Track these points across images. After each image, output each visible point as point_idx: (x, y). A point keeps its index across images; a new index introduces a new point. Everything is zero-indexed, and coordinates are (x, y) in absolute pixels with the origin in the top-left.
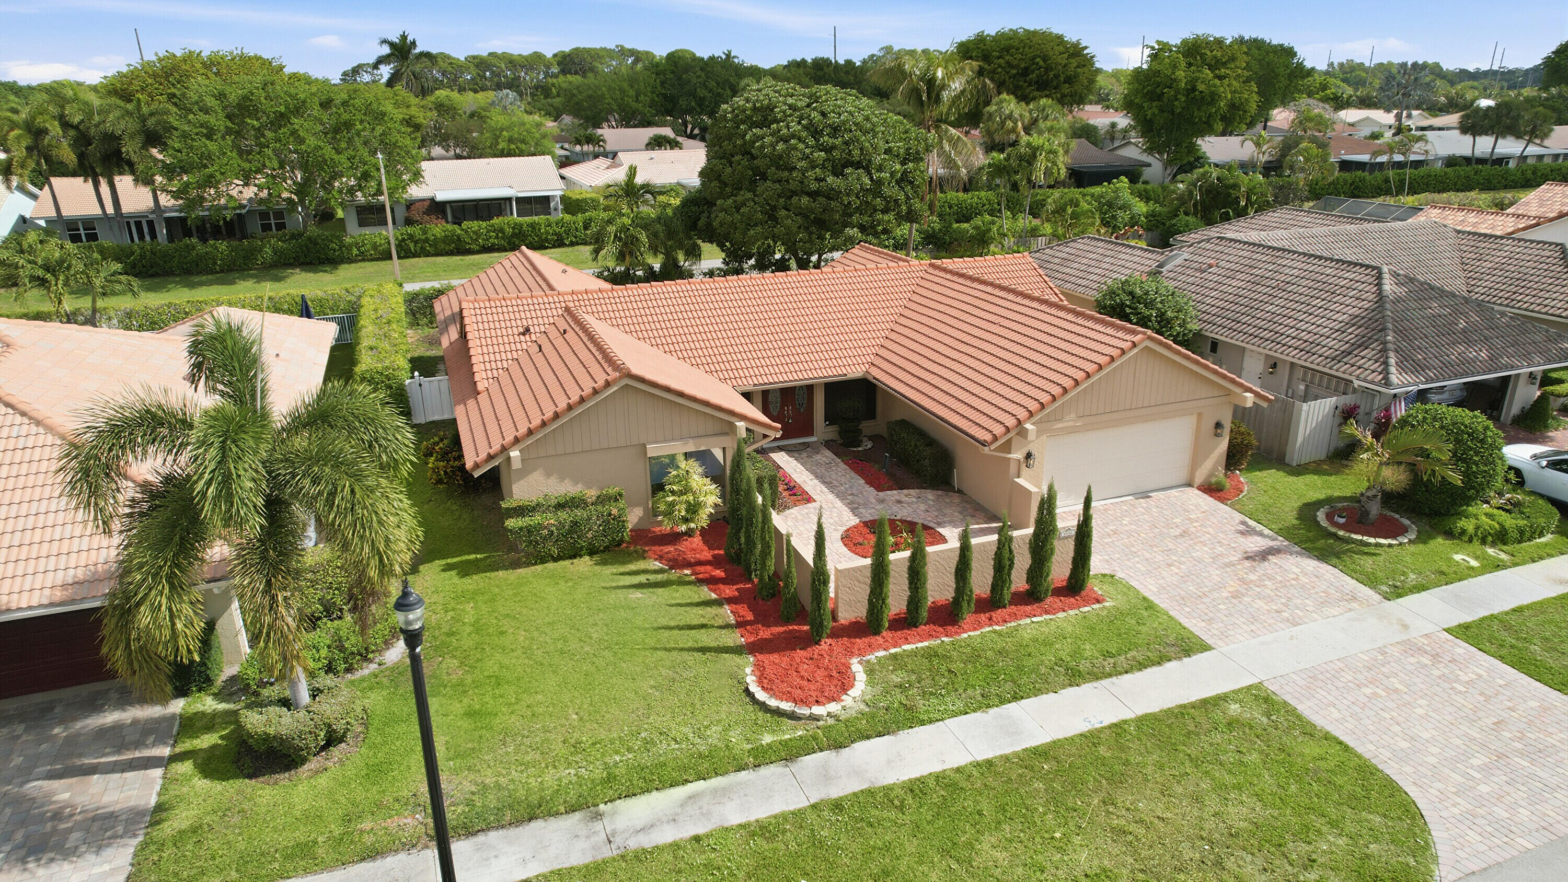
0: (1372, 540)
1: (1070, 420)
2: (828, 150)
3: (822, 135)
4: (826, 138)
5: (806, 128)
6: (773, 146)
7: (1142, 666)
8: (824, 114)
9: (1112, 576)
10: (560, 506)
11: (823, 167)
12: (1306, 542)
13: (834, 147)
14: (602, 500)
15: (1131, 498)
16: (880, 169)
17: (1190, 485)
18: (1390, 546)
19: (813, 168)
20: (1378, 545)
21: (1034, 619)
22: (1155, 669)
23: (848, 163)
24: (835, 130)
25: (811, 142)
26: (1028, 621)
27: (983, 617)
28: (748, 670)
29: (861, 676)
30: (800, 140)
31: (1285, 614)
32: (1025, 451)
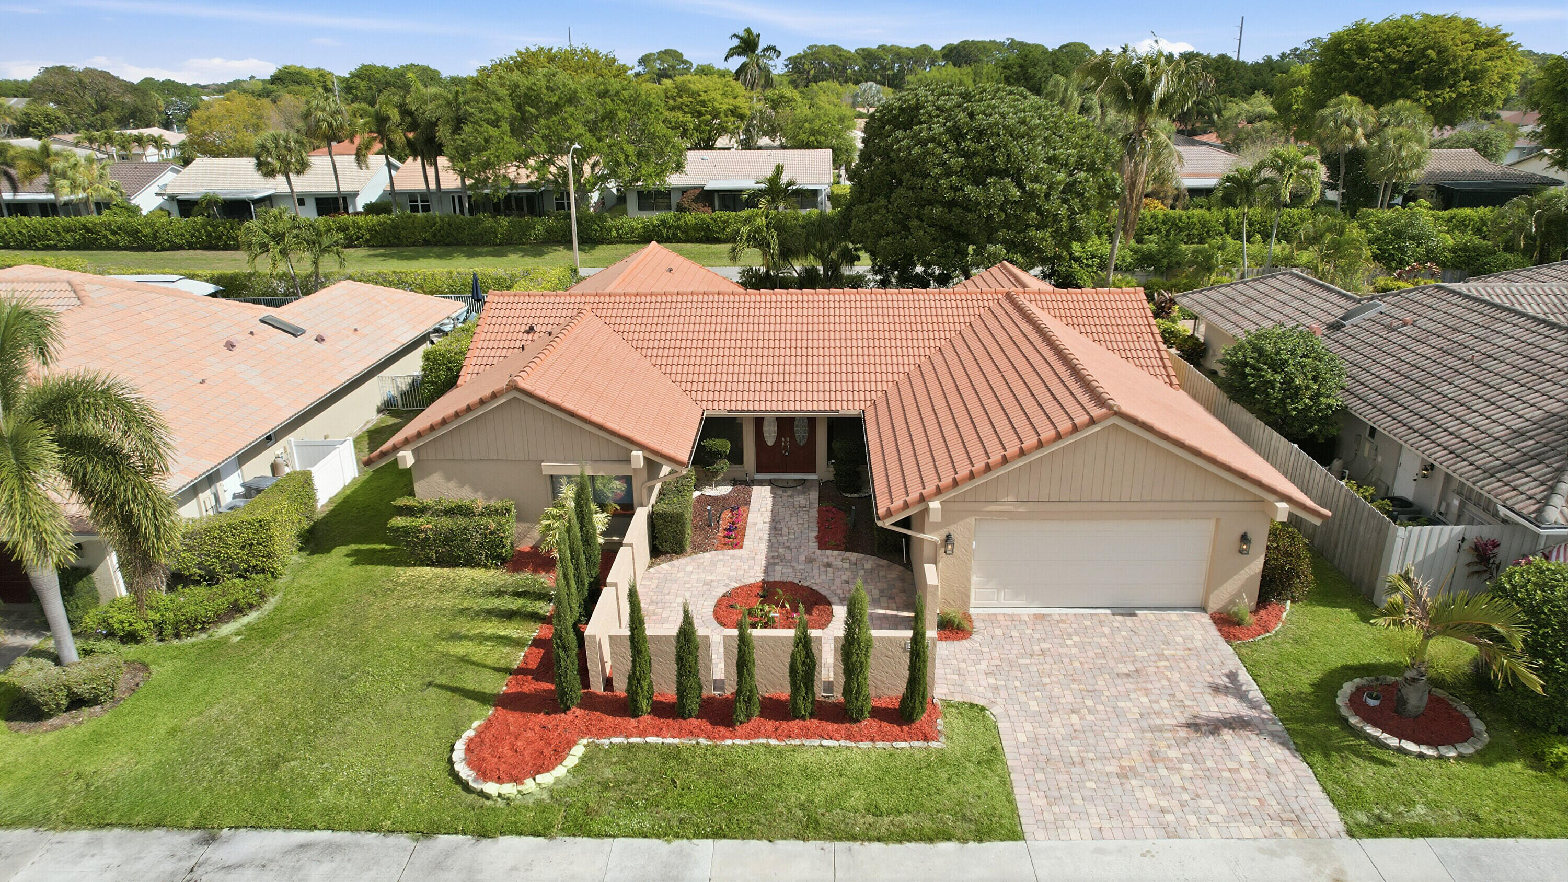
0: (1393, 742)
1: (1007, 503)
2: (968, 155)
3: (965, 140)
4: (968, 143)
5: (948, 131)
6: (909, 148)
7: (904, 836)
8: (971, 116)
9: (983, 709)
10: (449, 512)
11: (960, 174)
12: (1297, 720)
13: (975, 153)
14: (488, 512)
15: (1108, 611)
16: (1036, 179)
17: (1203, 609)
18: (1421, 756)
19: (948, 173)
20: (1400, 750)
21: (825, 743)
22: (922, 846)
23: (991, 172)
24: (980, 134)
25: (952, 146)
26: (816, 742)
27: (770, 725)
28: (476, 724)
29: (572, 760)
30: (939, 144)
31: (1169, 818)
32: (944, 533)
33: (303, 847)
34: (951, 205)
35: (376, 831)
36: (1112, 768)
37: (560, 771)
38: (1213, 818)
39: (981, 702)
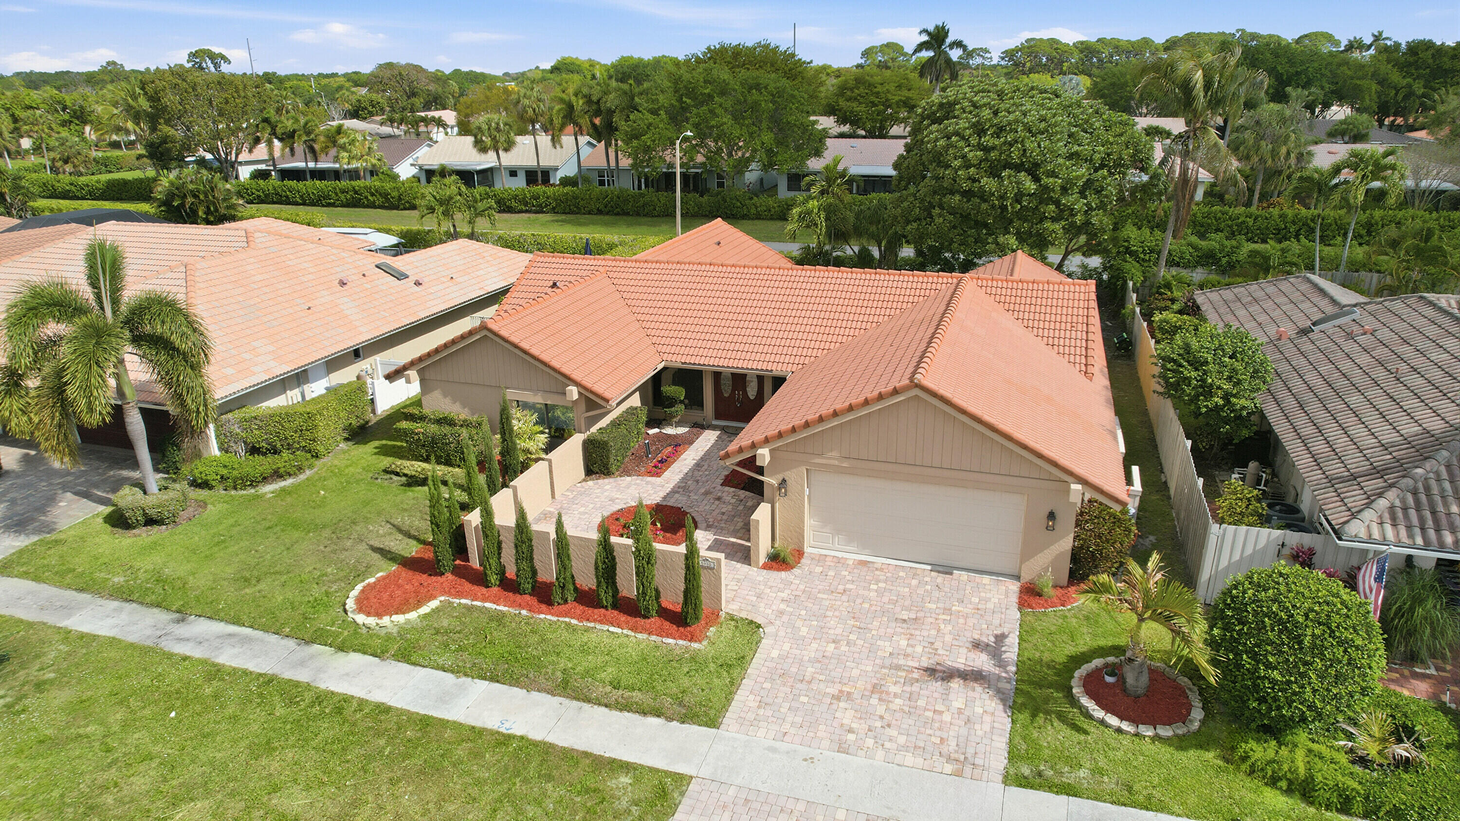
0: (1099, 713)
1: (833, 457)
2: (987, 150)
3: (985, 134)
4: (988, 138)
5: (974, 126)
8: (996, 113)
11: (978, 166)
13: (993, 148)
17: (1018, 578)
18: (1119, 730)
19: (968, 166)
20: (1102, 722)
21: (612, 629)
23: (1007, 165)
24: (1000, 130)
25: (974, 141)
26: (605, 627)
27: (580, 608)
28: (380, 575)
29: (425, 610)
30: (963, 138)
31: (851, 737)
32: (780, 477)
33: (230, 635)
34: (968, 194)
35: (277, 634)
36: (833, 690)
37: (413, 615)
38: (888, 745)
39: (759, 620)
